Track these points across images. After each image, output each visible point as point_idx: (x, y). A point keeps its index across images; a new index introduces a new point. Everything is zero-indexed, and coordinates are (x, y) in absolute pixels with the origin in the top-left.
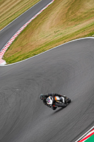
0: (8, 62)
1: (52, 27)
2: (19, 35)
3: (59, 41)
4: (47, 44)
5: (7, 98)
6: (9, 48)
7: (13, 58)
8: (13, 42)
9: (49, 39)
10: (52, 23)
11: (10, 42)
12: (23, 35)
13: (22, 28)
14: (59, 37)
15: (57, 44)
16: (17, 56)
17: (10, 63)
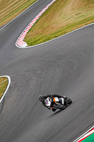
0: (30, 44)
1: (73, 9)
2: (40, 17)
3: (80, 23)
4: (69, 27)
5: (28, 81)
6: (30, 30)
7: (34, 40)
8: (34, 24)
9: (71, 21)
10: (73, 5)
11: (32, 24)
12: (44, 17)
13: (44, 10)
14: (81, 19)
15: (78, 26)
16: (38, 38)
17: (31, 45)
